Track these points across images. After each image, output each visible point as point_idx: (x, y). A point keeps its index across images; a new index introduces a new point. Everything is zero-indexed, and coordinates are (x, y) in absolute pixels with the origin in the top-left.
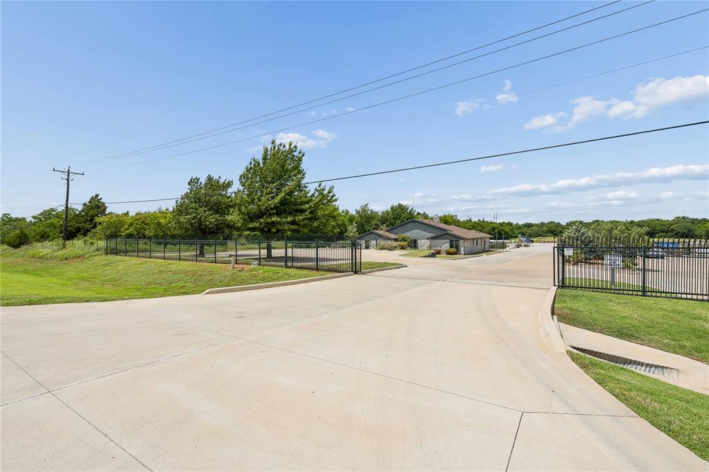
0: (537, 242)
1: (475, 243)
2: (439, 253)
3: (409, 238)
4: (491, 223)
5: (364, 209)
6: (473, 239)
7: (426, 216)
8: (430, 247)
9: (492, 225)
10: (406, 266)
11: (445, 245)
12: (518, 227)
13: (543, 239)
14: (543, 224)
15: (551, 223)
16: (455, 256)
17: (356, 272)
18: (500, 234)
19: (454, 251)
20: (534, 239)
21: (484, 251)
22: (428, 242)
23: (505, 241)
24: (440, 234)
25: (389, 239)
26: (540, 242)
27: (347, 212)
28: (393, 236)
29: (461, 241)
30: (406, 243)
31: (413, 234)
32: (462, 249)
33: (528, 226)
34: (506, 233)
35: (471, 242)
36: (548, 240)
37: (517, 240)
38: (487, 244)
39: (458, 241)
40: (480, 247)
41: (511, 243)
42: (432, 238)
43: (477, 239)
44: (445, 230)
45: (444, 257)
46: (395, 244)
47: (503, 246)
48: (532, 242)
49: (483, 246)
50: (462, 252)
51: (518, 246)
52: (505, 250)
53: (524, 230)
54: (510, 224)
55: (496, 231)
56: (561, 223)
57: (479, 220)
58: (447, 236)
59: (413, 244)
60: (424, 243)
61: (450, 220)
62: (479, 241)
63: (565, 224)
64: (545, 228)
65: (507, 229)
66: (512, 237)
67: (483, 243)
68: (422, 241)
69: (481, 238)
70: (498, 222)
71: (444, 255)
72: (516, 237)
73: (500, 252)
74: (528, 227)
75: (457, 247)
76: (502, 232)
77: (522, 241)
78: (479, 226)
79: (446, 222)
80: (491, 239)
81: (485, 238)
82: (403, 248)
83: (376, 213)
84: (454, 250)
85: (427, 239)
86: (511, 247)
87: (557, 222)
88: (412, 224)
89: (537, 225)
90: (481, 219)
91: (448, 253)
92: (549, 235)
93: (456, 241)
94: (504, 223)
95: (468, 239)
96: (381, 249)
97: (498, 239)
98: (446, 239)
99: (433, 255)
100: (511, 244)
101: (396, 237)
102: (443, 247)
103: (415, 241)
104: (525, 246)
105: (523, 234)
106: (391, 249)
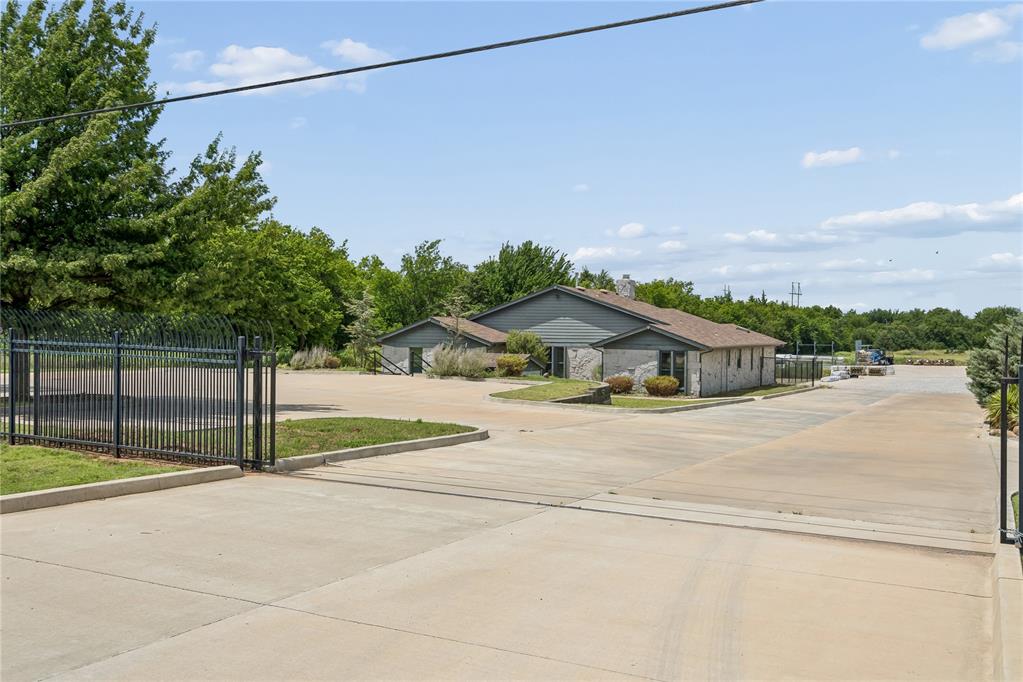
0: (903, 362)
1: (734, 362)
2: (626, 388)
3: (539, 341)
4: (784, 307)
5: (426, 255)
6: (728, 350)
7: (605, 282)
8: (601, 371)
9: (784, 314)
10: (484, 436)
11: (644, 367)
12: (855, 321)
13: (918, 355)
14: (917, 315)
15: (939, 312)
16: (672, 399)
17: (256, 466)
18: (807, 339)
19: (671, 384)
20: (896, 355)
21: (760, 386)
22: (595, 357)
23: (820, 358)
24: (636, 333)
25: (473, 342)
26: (912, 363)
27: (377, 263)
28: (492, 335)
29: (691, 354)
30: (523, 358)
31: (554, 328)
32: (694, 378)
33: (880, 317)
34: (822, 334)
35: (721, 357)
36: (933, 358)
37: (852, 356)
38: (770, 365)
39: (682, 354)
40: (747, 373)
41: (834, 363)
42: (609, 345)
43: (740, 349)
44: (644, 321)
45: (638, 404)
46: (488, 359)
47: (815, 373)
48: (891, 361)
49: (756, 371)
50: (695, 387)
51: (855, 373)
52: (817, 383)
53: (870, 330)
54: (833, 313)
55: (796, 329)
56: (964, 313)
57: (752, 299)
58: (649, 339)
59: (552, 363)
60: (584, 361)
61: (672, 296)
62: (746, 356)
63: (972, 316)
64: (923, 327)
65: (826, 327)
66: (837, 349)
67: (757, 363)
68: (581, 352)
69: (752, 348)
70: (803, 305)
71: (641, 397)
72: (847, 349)
73: (805, 389)
74: (880, 320)
75: (680, 373)
76: (813, 334)
77: (863, 360)
78: (752, 314)
79: (660, 302)
80: (779, 350)
81: (763, 347)
82: (511, 372)
83: (461, 269)
84: (670, 381)
85: (594, 346)
86: (835, 374)
87: (952, 309)
88: (550, 303)
89: (902, 317)
90: (758, 296)
91: (654, 390)
92: (934, 343)
93: (677, 354)
94: (817, 309)
95: (711, 350)
96: (445, 375)
97: (802, 352)
98: (647, 347)
99: (600, 398)
100: (836, 366)
101: (502, 337)
102: (638, 373)
103: (560, 352)
104: (873, 372)
105: (868, 341)
106: (474, 375)
